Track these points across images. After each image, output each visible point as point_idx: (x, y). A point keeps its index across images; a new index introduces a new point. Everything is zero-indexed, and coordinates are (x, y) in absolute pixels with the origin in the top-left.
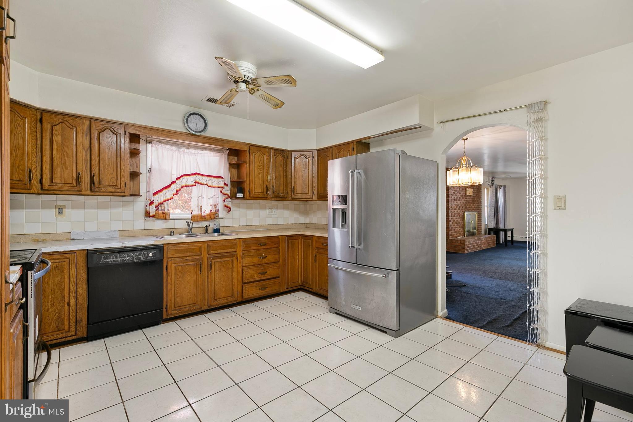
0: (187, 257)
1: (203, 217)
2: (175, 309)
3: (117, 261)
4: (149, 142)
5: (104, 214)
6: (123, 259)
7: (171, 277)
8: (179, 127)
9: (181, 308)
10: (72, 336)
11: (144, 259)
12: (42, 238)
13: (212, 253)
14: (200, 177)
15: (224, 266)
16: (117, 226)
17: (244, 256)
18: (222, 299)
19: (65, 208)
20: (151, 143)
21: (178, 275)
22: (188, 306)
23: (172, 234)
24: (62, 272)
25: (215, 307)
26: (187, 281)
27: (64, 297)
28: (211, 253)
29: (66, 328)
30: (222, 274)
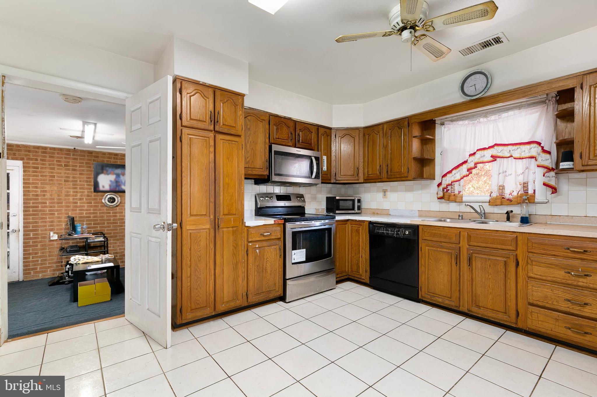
0: (443, 243)
1: (508, 200)
2: (429, 293)
3: (383, 233)
4: (442, 124)
5: (409, 196)
6: (388, 232)
7: (424, 259)
8: (458, 98)
9: (435, 295)
10: (363, 279)
11: (401, 235)
12: (376, 212)
13: (473, 245)
14: (500, 148)
15: (490, 266)
16: (418, 207)
17: (529, 261)
18: (488, 310)
19: (387, 192)
20: (444, 124)
21: (430, 259)
22: (442, 297)
23: (460, 218)
24: (359, 234)
25: (478, 315)
26: (440, 268)
27: (359, 251)
28: (471, 244)
29: (361, 272)
30: (487, 275)
